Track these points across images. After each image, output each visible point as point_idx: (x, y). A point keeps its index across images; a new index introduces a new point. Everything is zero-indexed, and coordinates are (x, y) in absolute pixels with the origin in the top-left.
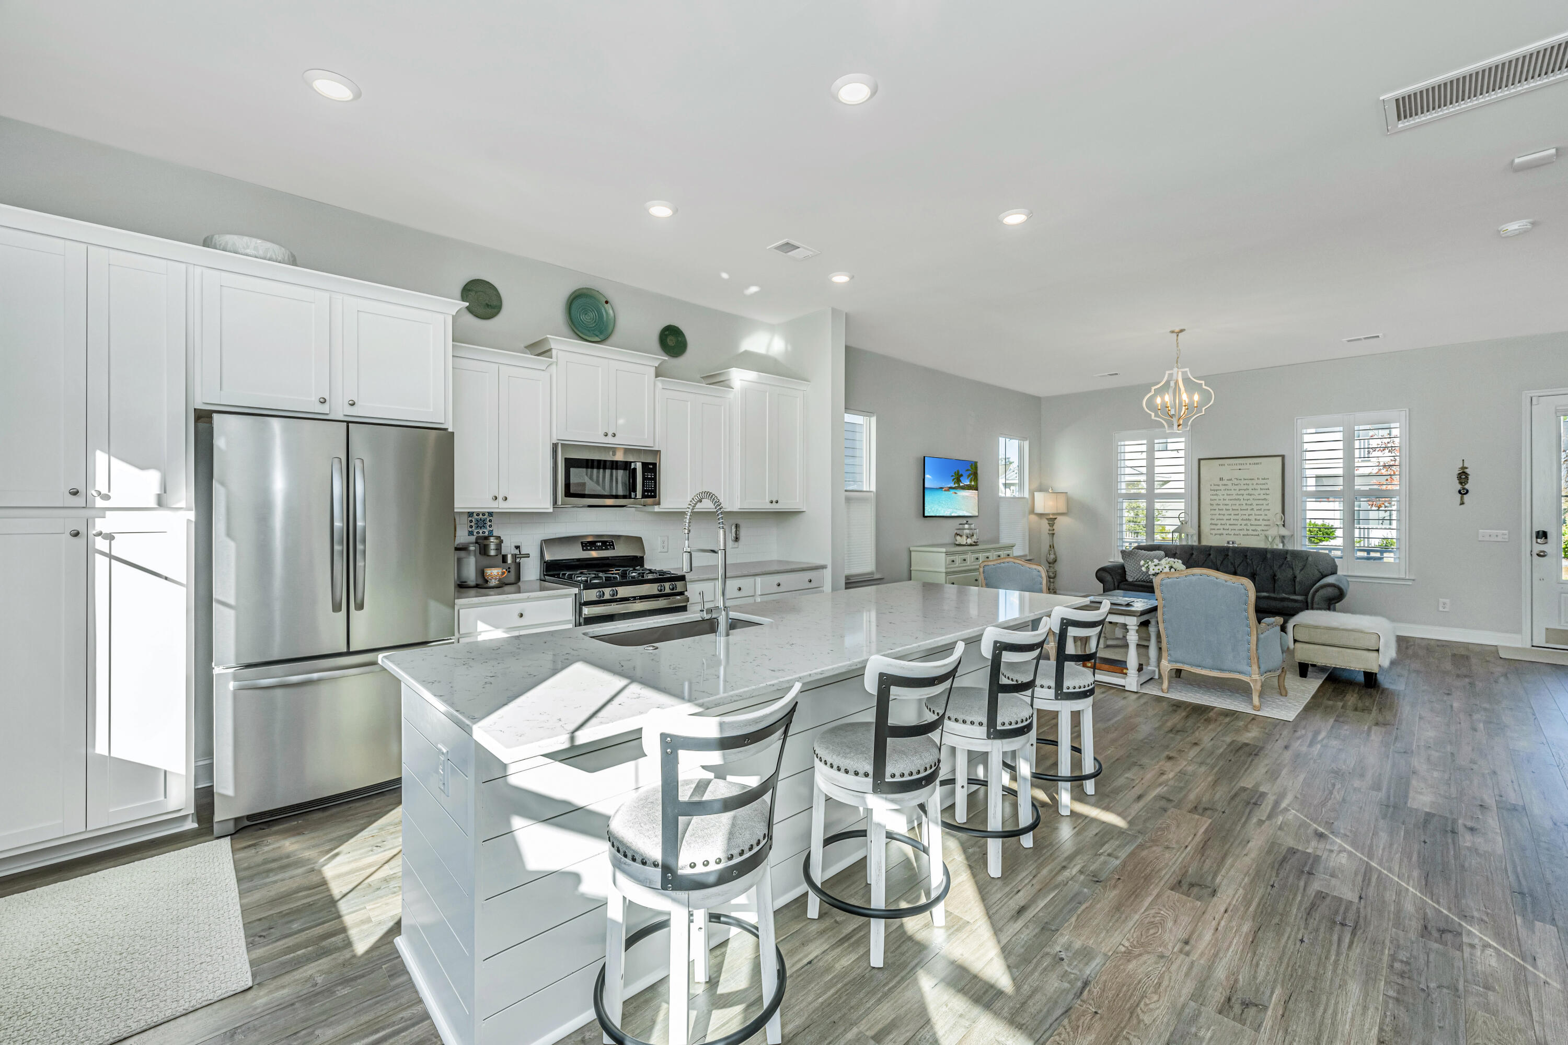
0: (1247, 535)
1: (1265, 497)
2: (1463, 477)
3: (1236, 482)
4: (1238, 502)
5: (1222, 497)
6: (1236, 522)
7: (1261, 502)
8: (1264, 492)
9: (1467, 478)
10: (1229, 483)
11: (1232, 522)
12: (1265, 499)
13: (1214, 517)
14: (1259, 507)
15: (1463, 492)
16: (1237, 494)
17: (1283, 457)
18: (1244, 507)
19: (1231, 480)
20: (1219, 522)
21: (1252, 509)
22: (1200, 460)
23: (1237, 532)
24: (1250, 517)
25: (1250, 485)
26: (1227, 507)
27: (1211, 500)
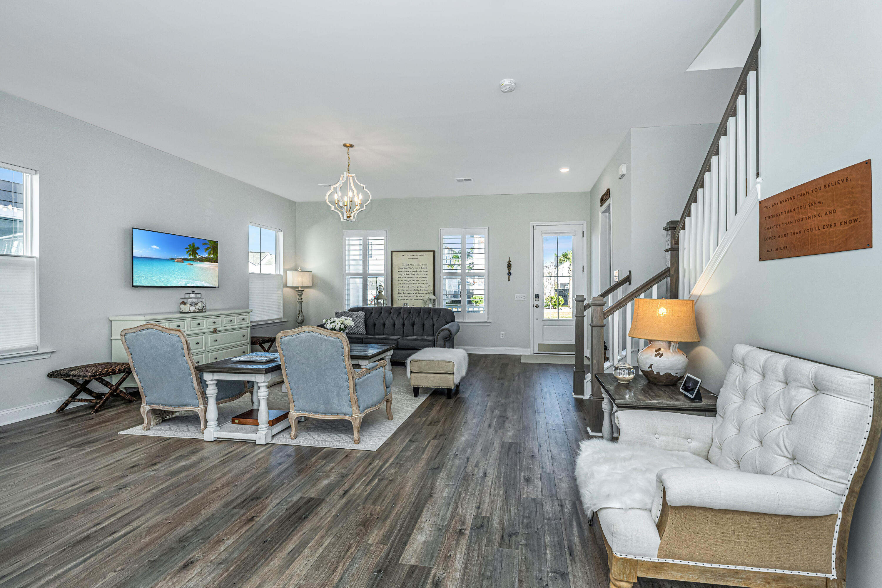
0: (417, 300)
1: (426, 276)
2: (509, 266)
3: (411, 267)
4: (412, 279)
5: (403, 276)
6: (411, 292)
7: (423, 279)
8: (425, 273)
9: (511, 266)
10: (408, 267)
11: (409, 292)
12: (425, 277)
13: (400, 289)
14: (422, 282)
15: (509, 274)
16: (412, 274)
17: (434, 252)
18: (415, 282)
19: (408, 265)
20: (402, 292)
21: (419, 284)
22: (392, 252)
23: (411, 298)
24: (418, 289)
25: (418, 269)
26: (407, 282)
27: (398, 278)
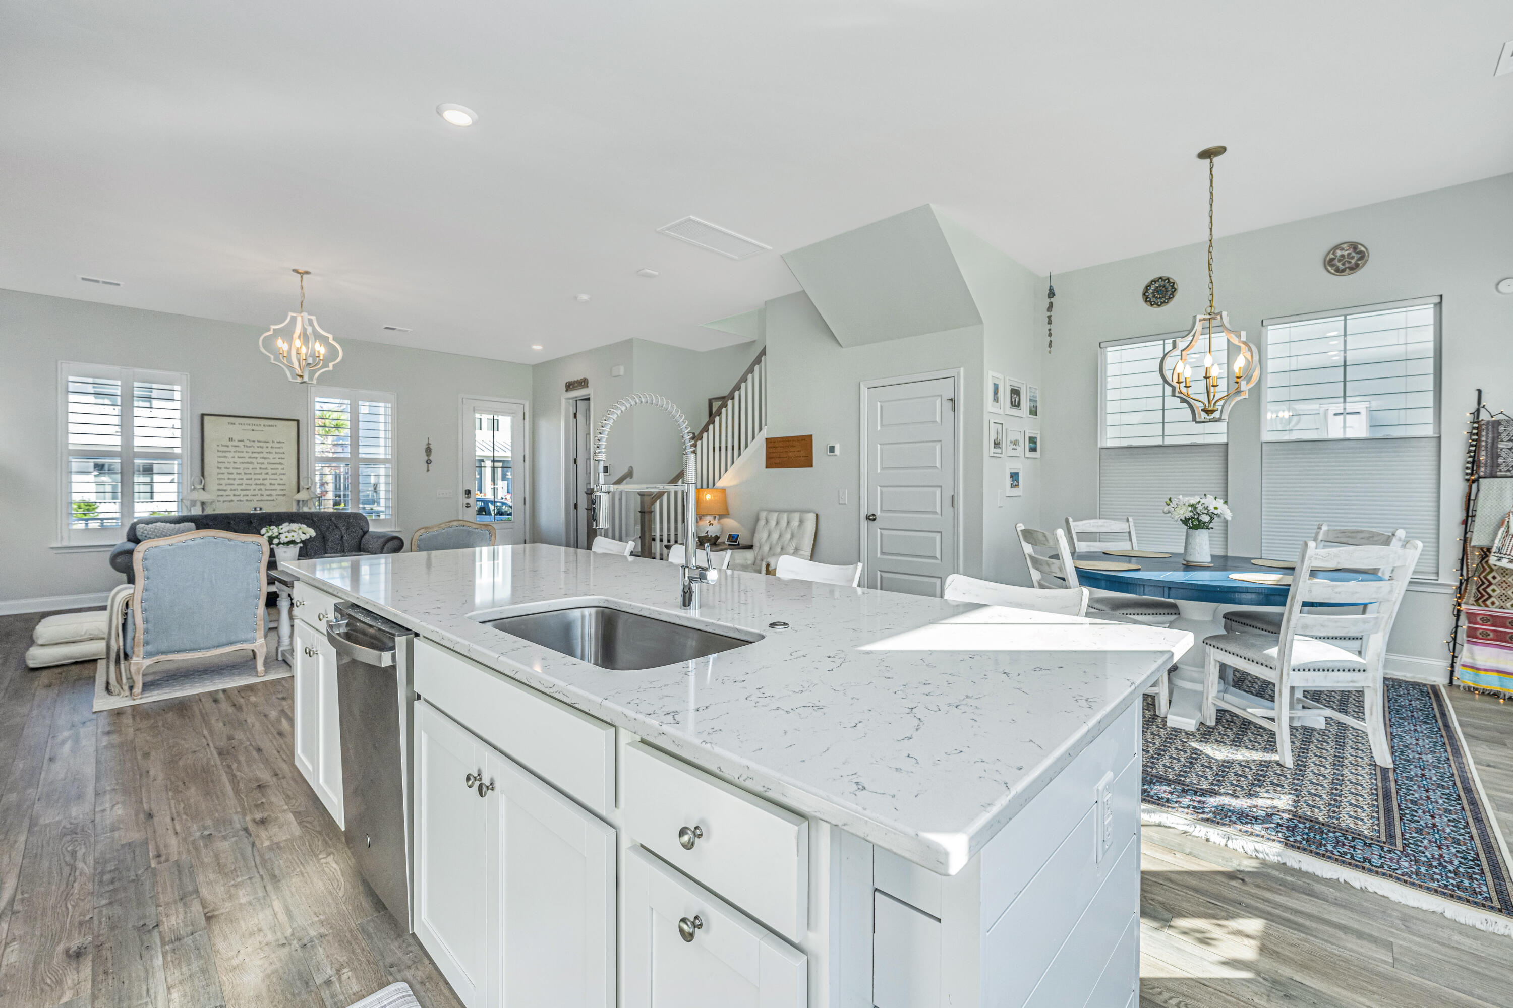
0: (262, 501)
1: (281, 461)
2: (428, 450)
3: (249, 444)
4: (251, 466)
5: (231, 460)
6: (248, 487)
7: (277, 466)
8: (280, 456)
9: (432, 449)
10: (241, 444)
11: (244, 487)
12: (280, 463)
13: (222, 482)
14: (274, 471)
15: (429, 462)
16: (250, 457)
17: (298, 421)
18: (258, 471)
19: (243, 441)
20: (229, 488)
21: (267, 474)
22: (203, 415)
23: (249, 498)
24: (264, 482)
25: (265, 448)
26: (239, 471)
27: (218, 462)
